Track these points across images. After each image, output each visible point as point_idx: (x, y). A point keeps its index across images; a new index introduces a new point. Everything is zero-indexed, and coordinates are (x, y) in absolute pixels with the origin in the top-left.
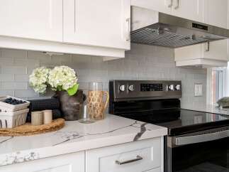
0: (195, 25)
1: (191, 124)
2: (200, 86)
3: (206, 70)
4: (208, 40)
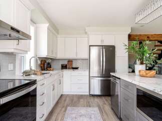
0: (12, 29)
1: (7, 89)
2: (12, 65)
3: (15, 55)
4: (18, 39)
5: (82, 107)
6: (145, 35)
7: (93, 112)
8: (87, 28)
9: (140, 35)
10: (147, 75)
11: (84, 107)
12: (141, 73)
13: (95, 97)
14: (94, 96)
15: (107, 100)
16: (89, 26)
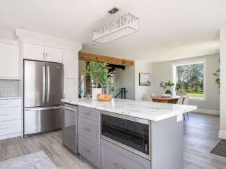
5: (14, 157)
6: (94, 55)
7: (37, 159)
8: (17, 30)
9: (90, 55)
10: (106, 99)
11: (18, 156)
12: (100, 97)
13: (34, 137)
14: (31, 136)
15: (53, 137)
16: (23, 28)
